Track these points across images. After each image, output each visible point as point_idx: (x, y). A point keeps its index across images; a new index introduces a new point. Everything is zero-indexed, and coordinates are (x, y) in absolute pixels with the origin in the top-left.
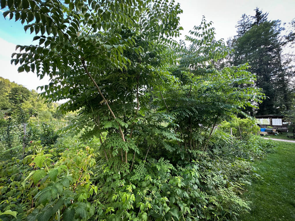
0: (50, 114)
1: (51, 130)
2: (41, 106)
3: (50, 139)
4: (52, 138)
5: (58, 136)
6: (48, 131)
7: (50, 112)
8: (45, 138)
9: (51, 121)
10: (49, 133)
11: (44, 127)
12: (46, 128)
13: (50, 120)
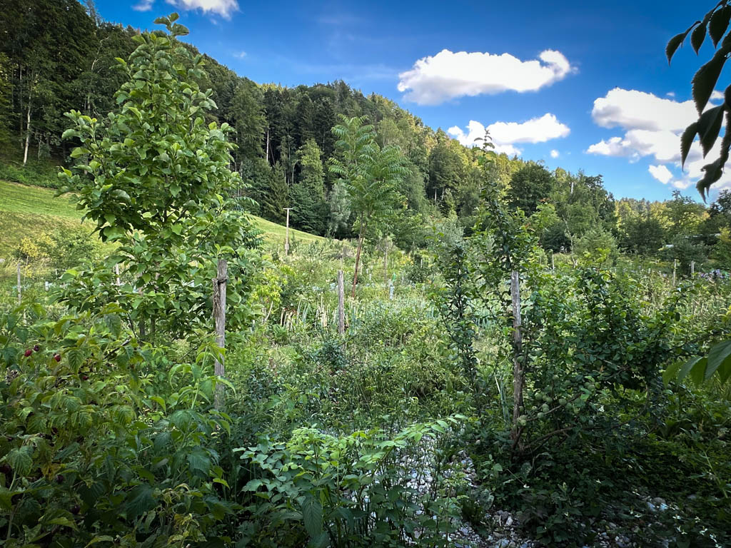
0: (611, 239)
1: (624, 308)
2: (581, 215)
3: (621, 361)
4: (631, 358)
5: (666, 352)
6: (607, 312)
7: (610, 233)
8: (600, 354)
9: (614, 264)
10: (615, 323)
11: (592, 295)
12: (599, 300)
13: (612, 261)
